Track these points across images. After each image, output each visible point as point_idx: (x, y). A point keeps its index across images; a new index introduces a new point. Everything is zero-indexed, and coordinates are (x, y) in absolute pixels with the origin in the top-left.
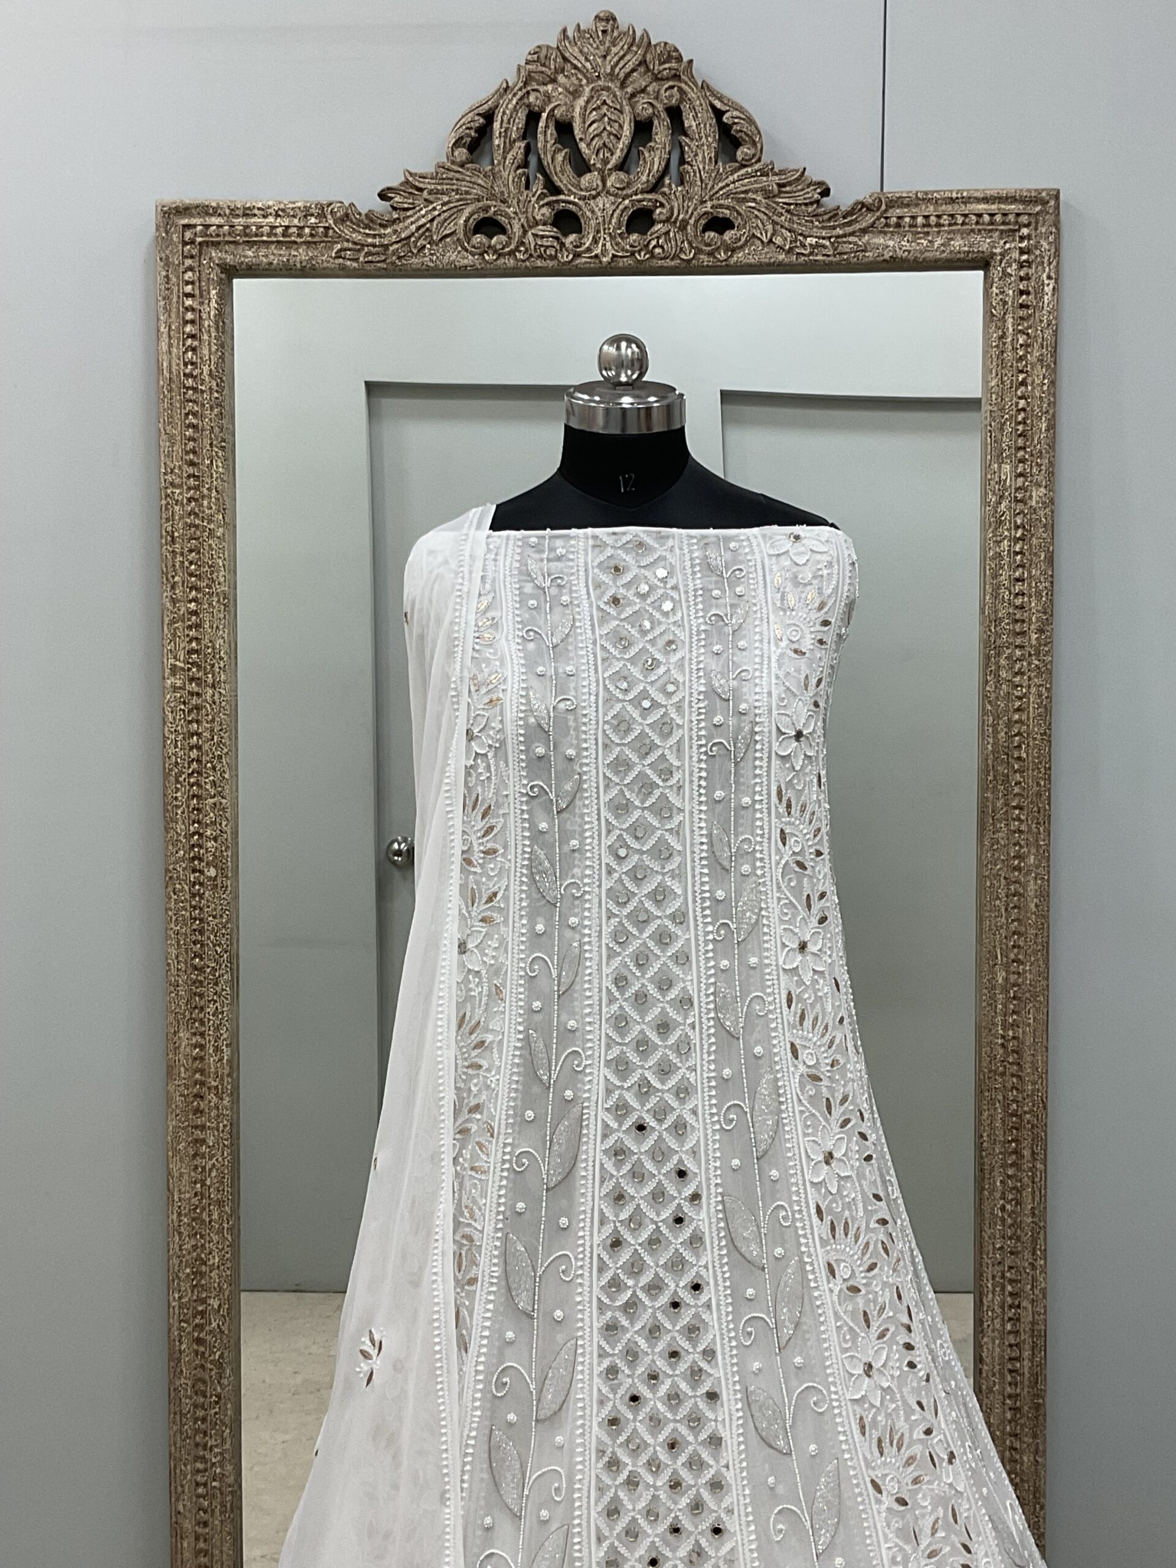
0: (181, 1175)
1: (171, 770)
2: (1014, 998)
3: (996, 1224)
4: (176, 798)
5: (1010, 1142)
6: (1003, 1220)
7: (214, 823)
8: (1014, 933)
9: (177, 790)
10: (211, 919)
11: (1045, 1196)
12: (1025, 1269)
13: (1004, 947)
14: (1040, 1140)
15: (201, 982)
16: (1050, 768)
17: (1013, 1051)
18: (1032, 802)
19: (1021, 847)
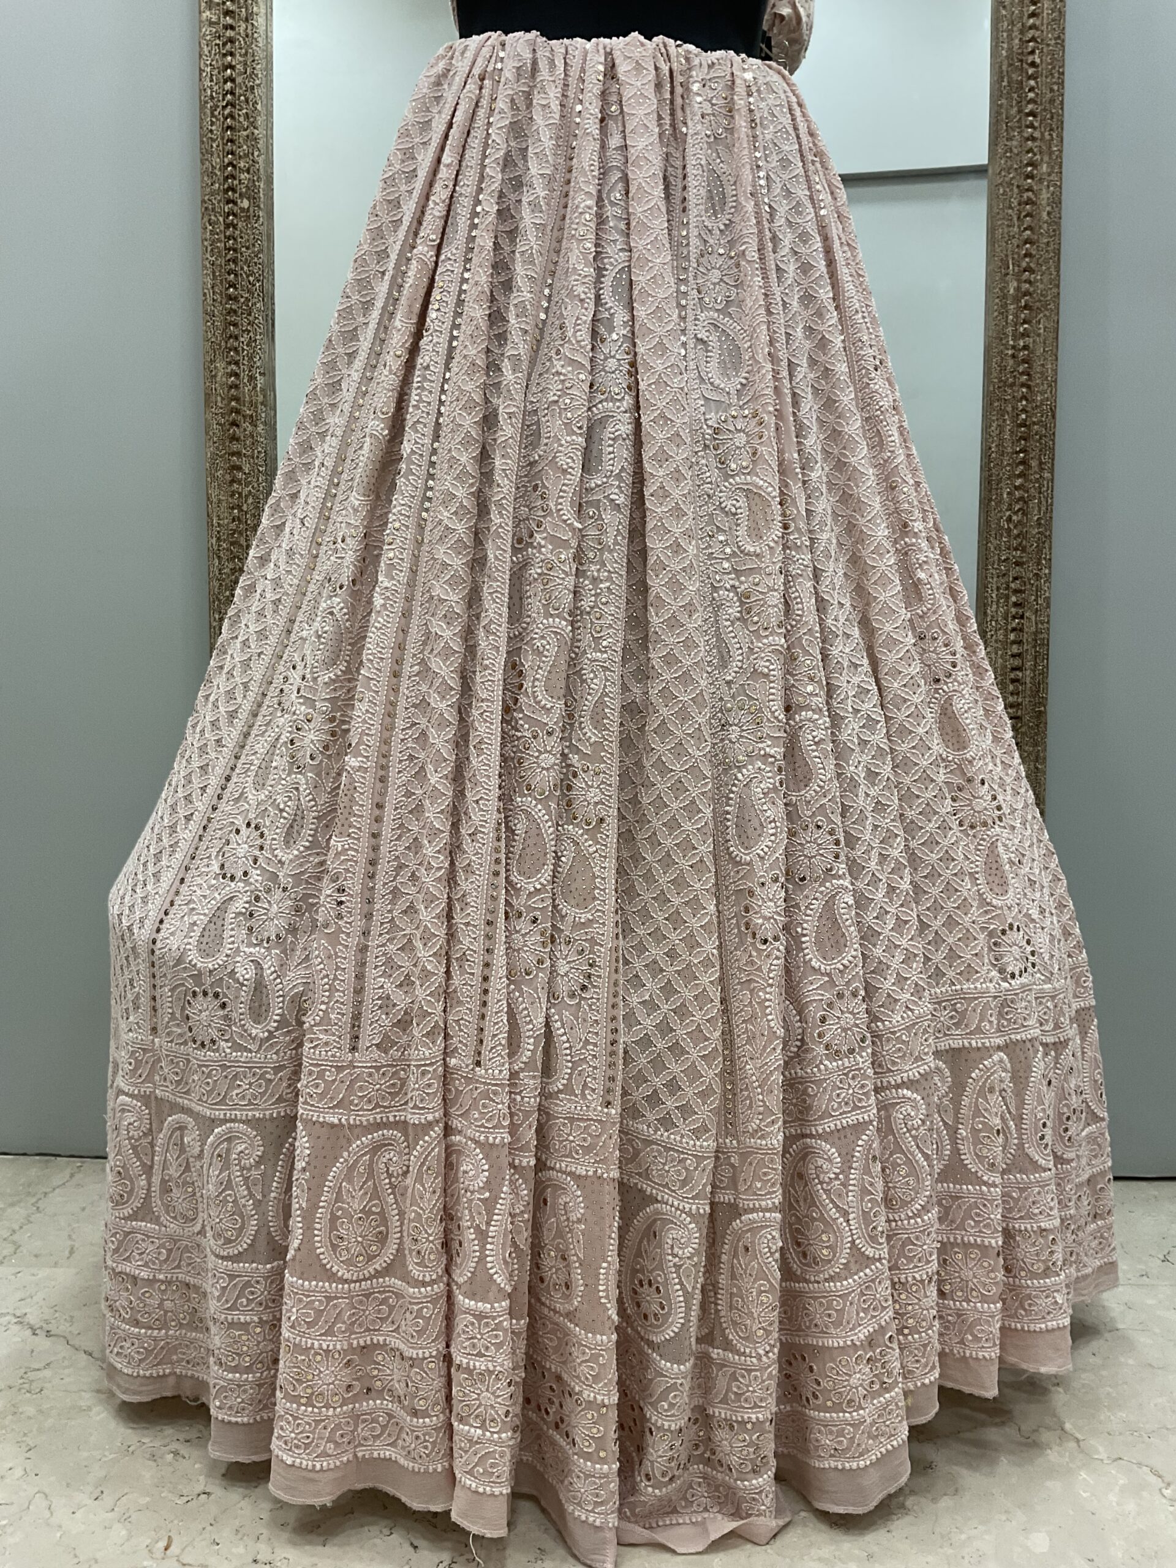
0: (220, 501)
1: (206, 102)
2: (1026, 307)
3: (1002, 535)
4: (211, 131)
5: (1018, 453)
6: (1009, 530)
7: (246, 155)
8: (1026, 243)
9: (212, 124)
10: (244, 249)
11: (1052, 505)
12: (1029, 579)
13: (1016, 256)
14: (1049, 450)
15: (235, 312)
16: (1063, 73)
17: (1024, 361)
18: (1045, 110)
19: (1035, 155)
